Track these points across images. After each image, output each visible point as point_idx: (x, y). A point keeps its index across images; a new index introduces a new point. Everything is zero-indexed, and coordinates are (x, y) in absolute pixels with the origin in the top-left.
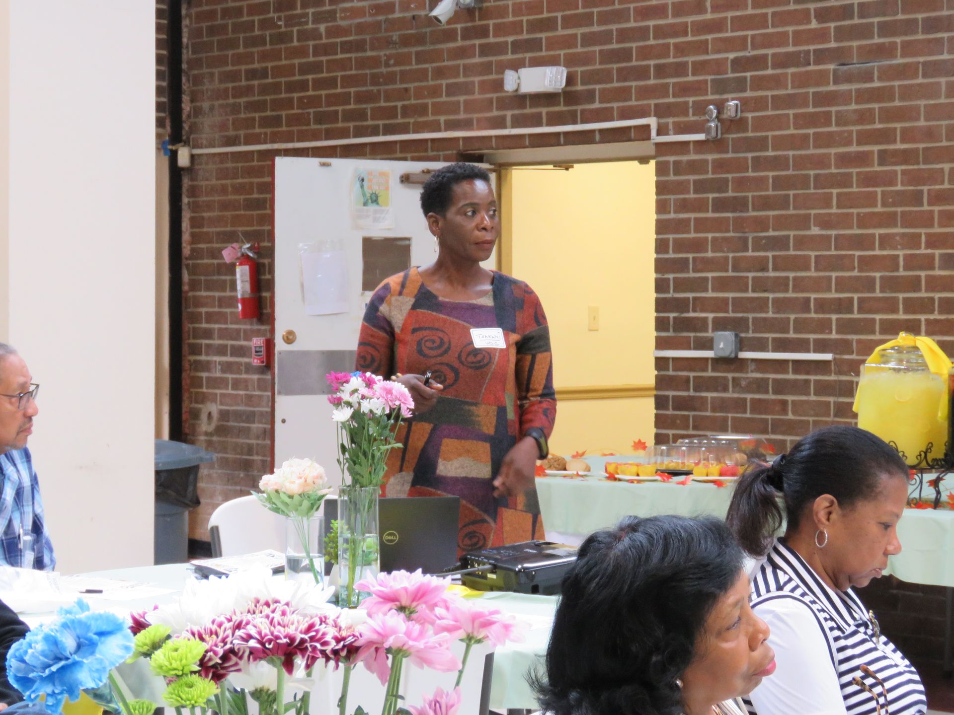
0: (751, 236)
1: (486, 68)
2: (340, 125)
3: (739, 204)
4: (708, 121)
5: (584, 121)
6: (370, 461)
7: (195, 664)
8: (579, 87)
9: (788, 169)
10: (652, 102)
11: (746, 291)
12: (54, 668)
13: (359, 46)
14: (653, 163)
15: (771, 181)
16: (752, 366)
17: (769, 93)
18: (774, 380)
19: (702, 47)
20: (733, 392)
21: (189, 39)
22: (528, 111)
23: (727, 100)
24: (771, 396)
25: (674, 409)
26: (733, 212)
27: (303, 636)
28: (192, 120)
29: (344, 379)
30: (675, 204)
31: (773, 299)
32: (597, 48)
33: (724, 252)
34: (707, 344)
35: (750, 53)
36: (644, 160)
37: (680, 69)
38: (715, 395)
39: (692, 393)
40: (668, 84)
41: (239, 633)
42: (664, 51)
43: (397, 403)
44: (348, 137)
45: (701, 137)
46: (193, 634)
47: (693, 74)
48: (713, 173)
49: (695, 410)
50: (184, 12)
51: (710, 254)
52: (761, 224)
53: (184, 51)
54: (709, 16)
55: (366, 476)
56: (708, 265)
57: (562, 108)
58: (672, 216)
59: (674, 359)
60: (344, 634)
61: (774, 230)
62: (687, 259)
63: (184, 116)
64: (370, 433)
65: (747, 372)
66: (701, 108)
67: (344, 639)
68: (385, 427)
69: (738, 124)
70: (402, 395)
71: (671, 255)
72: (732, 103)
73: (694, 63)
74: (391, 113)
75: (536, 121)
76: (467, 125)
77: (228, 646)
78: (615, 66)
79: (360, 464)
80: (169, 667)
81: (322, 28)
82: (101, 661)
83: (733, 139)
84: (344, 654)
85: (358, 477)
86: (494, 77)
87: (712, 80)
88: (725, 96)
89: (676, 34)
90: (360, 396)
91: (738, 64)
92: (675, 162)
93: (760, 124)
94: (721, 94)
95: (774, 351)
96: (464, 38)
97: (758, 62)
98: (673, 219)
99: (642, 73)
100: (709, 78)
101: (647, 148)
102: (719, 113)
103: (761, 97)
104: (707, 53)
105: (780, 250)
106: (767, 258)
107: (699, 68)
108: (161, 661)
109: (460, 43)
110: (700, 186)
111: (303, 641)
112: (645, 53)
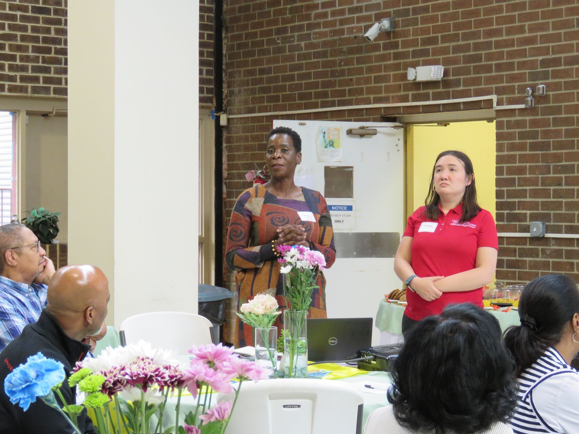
0: (552, 165)
1: (397, 67)
2: (313, 100)
3: (545, 146)
4: (527, 97)
5: (453, 98)
6: (302, 296)
7: (100, 386)
8: (451, 78)
9: (574, 125)
10: (494, 86)
11: (549, 197)
12: (24, 386)
13: (324, 54)
14: (495, 121)
15: (563, 132)
16: (553, 242)
17: (563, 80)
18: (566, 250)
19: (523, 53)
20: (542, 257)
21: (226, 51)
22: (421, 91)
23: (538, 84)
24: (564, 260)
25: (507, 268)
26: (542, 150)
27: (152, 374)
28: (229, 98)
29: (287, 249)
30: (507, 146)
31: (565, 202)
32: (462, 54)
33: (536, 174)
34: (526, 229)
35: (551, 56)
36: (490, 120)
37: (510, 66)
38: (531, 259)
39: (517, 258)
40: (503, 75)
41: (122, 372)
42: (500, 56)
43: (316, 263)
44: (317, 107)
45: (522, 106)
46: (102, 373)
47: (518, 69)
48: (530, 128)
49: (519, 268)
50: (223, 35)
51: (528, 176)
52: (558, 158)
53: (224, 58)
54: (527, 35)
55: (300, 304)
56: (526, 182)
57: (441, 90)
58: (506, 153)
59: (507, 238)
60: (176, 374)
61: (565, 161)
62: (515, 178)
63: (224, 96)
64: (302, 280)
65: (550, 246)
66: (522, 89)
67: (176, 376)
68: (310, 276)
69: (544, 98)
70: (319, 258)
71: (505, 176)
72: (541, 86)
73: (518, 63)
74: (342, 93)
75: (426, 97)
76: (386, 100)
77: (116, 379)
78: (472, 65)
79: (296, 298)
80: (86, 388)
81: (303, 44)
82: (47, 383)
83: (541, 107)
84: (176, 383)
85: (295, 305)
86: (402, 72)
87: (529, 73)
88: (536, 82)
89: (507, 46)
90: (296, 259)
91: (544, 63)
92: (507, 121)
93: (557, 98)
94: (534, 80)
95: (566, 233)
96: (384, 49)
97: (556, 62)
98: (507, 155)
99: (488, 69)
100: (527, 71)
101: (491, 113)
102: (533, 92)
103: (558, 82)
104: (526, 56)
105: (570, 173)
106: (562, 177)
107: (522, 65)
108: (83, 385)
109: (382, 52)
110: (522, 136)
111: (151, 376)
112: (489, 57)
